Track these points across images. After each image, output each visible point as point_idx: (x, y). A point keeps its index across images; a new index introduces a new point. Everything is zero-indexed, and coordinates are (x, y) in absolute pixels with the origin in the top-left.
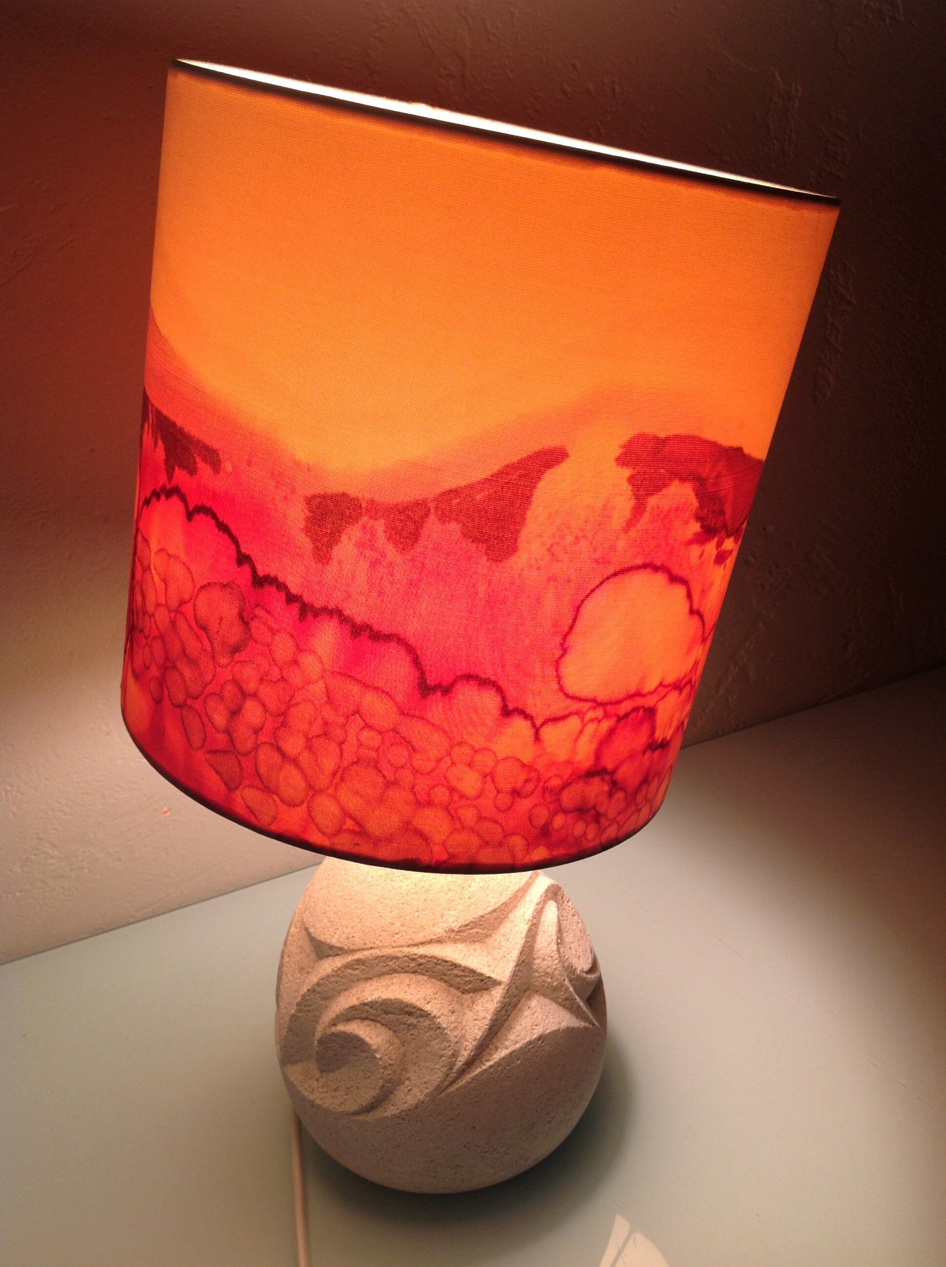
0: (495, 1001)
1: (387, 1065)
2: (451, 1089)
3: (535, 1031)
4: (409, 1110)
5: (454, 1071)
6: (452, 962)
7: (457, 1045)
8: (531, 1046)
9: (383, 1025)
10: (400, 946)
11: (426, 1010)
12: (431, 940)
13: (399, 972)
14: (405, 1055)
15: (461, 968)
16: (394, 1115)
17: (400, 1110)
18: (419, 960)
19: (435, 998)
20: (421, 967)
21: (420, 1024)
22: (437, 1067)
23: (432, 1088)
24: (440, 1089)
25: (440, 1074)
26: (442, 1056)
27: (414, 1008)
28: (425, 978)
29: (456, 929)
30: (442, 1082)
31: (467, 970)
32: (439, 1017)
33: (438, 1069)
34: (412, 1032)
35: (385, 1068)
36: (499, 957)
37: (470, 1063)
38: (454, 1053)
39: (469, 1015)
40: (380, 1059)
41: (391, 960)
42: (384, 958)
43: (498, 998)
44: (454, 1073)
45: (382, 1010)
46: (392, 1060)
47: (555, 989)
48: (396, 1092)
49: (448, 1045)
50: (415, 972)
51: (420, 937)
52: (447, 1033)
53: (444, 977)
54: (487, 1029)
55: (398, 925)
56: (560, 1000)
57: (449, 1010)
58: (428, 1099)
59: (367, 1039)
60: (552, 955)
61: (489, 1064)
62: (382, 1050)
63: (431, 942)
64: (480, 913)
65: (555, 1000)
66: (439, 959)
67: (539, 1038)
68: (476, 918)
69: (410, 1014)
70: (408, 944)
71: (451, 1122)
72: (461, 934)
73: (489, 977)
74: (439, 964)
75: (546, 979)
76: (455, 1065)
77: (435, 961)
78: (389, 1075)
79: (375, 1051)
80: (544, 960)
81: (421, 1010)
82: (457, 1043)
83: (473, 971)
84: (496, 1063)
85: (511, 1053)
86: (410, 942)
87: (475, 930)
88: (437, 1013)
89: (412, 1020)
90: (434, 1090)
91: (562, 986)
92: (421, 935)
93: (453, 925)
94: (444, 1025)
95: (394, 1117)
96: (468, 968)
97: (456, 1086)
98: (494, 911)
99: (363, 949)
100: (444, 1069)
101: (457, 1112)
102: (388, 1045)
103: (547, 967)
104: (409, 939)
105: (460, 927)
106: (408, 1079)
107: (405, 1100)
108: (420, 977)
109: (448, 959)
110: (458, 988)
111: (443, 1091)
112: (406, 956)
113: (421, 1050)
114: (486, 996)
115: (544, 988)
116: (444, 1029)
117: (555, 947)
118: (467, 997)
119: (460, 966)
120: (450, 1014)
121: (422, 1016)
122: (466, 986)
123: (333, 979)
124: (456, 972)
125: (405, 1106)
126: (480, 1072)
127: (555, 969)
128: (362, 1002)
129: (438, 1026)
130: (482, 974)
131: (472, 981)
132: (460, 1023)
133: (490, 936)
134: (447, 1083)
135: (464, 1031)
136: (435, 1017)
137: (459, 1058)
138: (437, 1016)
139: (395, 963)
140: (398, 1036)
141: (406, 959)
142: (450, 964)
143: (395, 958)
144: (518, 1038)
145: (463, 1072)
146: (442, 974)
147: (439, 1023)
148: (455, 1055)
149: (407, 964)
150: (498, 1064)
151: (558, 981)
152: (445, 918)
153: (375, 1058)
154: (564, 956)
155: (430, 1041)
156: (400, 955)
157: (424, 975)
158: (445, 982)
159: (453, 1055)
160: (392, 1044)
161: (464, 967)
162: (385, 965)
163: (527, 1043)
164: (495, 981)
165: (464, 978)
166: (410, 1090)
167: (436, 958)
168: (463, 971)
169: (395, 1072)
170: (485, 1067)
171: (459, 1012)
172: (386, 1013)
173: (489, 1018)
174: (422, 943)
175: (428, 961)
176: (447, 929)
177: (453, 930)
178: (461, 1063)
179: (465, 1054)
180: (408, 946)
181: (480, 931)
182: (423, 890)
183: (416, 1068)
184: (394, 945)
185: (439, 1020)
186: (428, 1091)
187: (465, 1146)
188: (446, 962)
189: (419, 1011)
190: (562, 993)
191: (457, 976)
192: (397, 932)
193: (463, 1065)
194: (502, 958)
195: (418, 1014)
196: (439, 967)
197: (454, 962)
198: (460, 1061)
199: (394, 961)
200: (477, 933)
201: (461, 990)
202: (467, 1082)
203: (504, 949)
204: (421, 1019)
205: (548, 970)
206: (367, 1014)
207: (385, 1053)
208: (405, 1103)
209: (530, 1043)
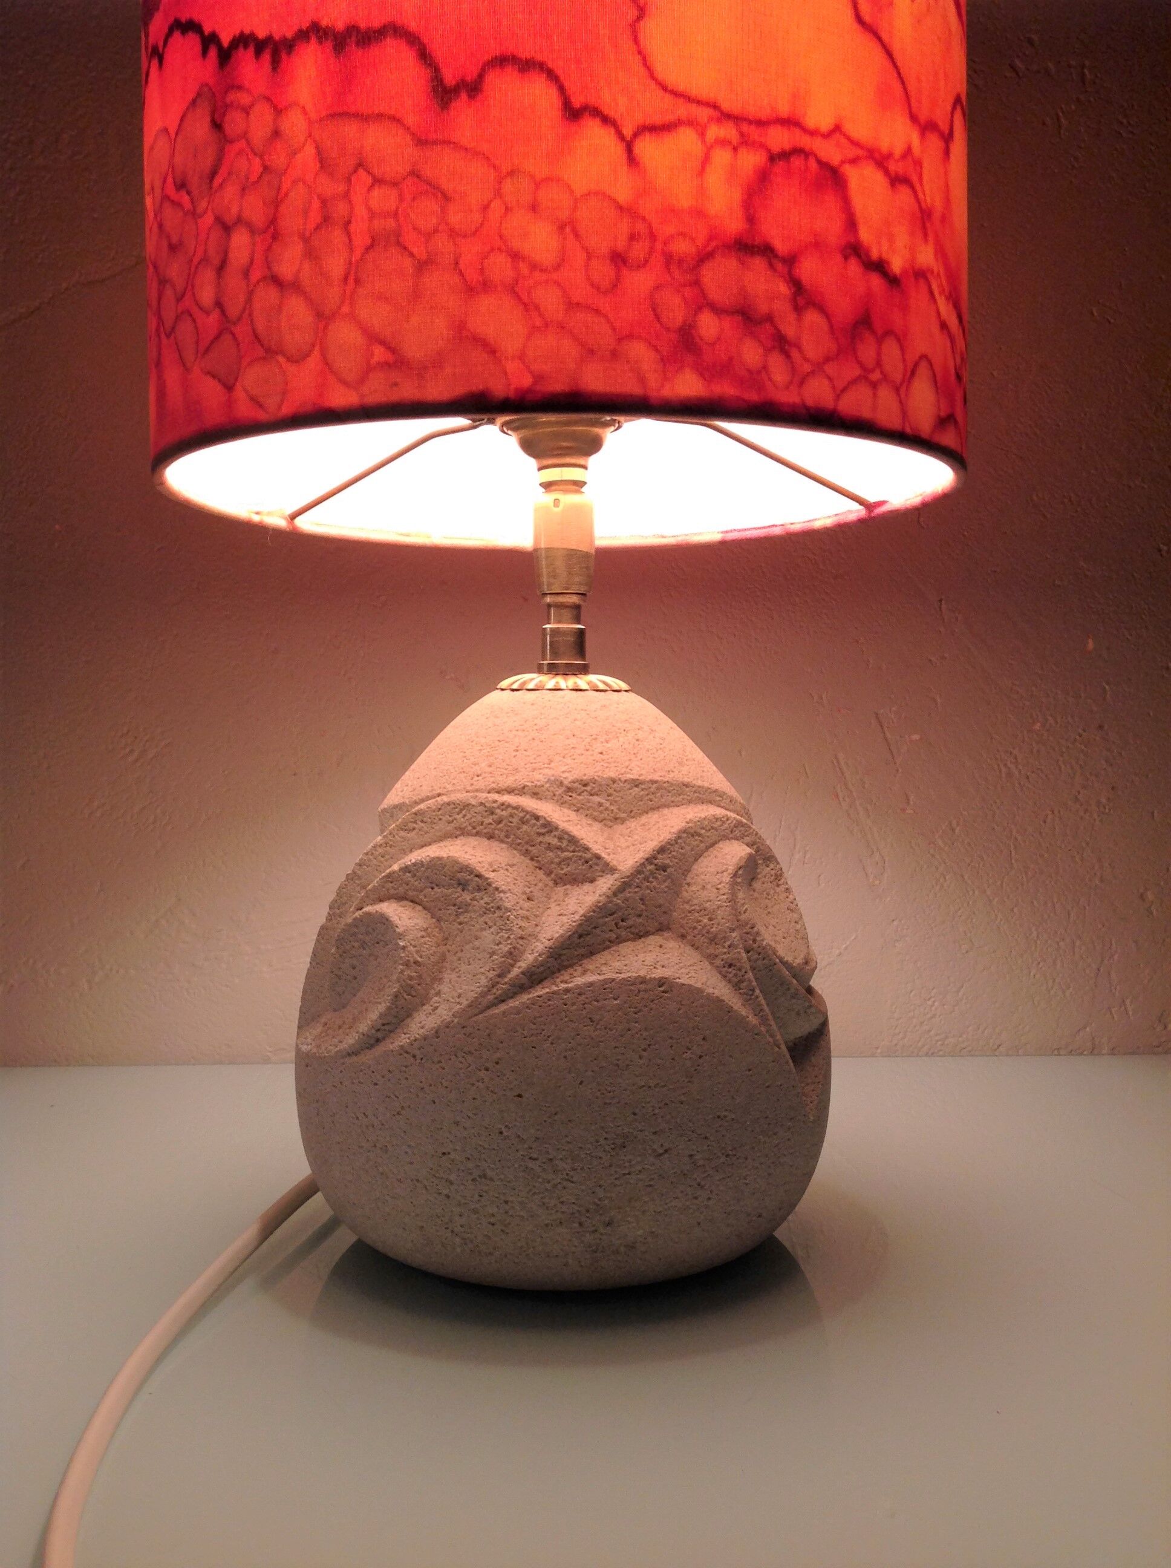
0: (598, 892)
1: (412, 960)
2: (496, 1011)
3: (657, 971)
4: (425, 1038)
5: (506, 980)
6: (545, 818)
7: (521, 942)
8: (643, 986)
9: (425, 908)
10: (477, 791)
11: (487, 876)
12: (524, 788)
13: (469, 834)
14: (443, 958)
15: (557, 833)
16: (402, 1047)
17: (412, 1038)
18: (498, 811)
19: (507, 870)
20: (501, 826)
21: (476, 903)
22: (482, 970)
23: (465, 1003)
24: (478, 1007)
25: (483, 981)
26: (493, 953)
27: (471, 872)
28: (504, 846)
29: (566, 782)
30: (483, 995)
31: (566, 836)
32: (504, 892)
33: (483, 973)
34: (461, 918)
35: (407, 964)
36: (624, 845)
37: (535, 977)
38: (513, 950)
39: (555, 909)
40: (404, 948)
41: (461, 810)
42: (452, 806)
43: (604, 890)
44: (506, 983)
45: (428, 878)
46: (421, 957)
47: (713, 940)
48: (415, 1014)
49: (507, 936)
50: (490, 837)
51: (509, 782)
52: (509, 916)
53: (530, 848)
54: (573, 926)
55: (483, 765)
56: (718, 962)
57: (524, 893)
58: (456, 1020)
59: (395, 919)
60: (719, 887)
61: (563, 986)
62: (410, 937)
63: (522, 791)
64: (613, 775)
65: (711, 958)
66: (527, 812)
67: (661, 982)
68: (602, 778)
69: (463, 885)
70: (488, 788)
71: (483, 1074)
72: (574, 795)
73: (598, 857)
74: (528, 821)
75: (700, 918)
76: (509, 972)
77: (521, 815)
78: (411, 978)
79: (401, 936)
80: (704, 888)
81: (479, 876)
82: (522, 938)
83: (573, 840)
84: (578, 987)
85: (605, 981)
86: (494, 785)
87: (596, 799)
88: (503, 885)
89: (467, 897)
90: (469, 1006)
91: (725, 938)
92: (512, 778)
93: (564, 775)
94: (508, 905)
95: (403, 1051)
96: (567, 833)
97: (503, 1007)
98: (636, 783)
99: (428, 798)
100: (491, 974)
101: (498, 1055)
102: (423, 933)
103: (706, 899)
104: (494, 782)
105: (574, 782)
106: (438, 994)
107: (424, 1022)
108: (495, 844)
109: (541, 814)
110: (549, 874)
111: (481, 1012)
112: (482, 804)
113: (467, 947)
114: (587, 887)
115: (696, 932)
116: (508, 910)
117: (726, 878)
118: (560, 889)
119: (557, 828)
120: (525, 897)
121: (479, 890)
122: (562, 869)
123: (380, 850)
124: (549, 839)
125: (421, 1031)
126: (548, 993)
127: (719, 907)
128: (403, 866)
129: (499, 904)
130: (587, 849)
131: (570, 859)
132: (536, 916)
133: (623, 821)
134: (491, 997)
135: (539, 928)
136: (497, 889)
137: (519, 964)
138: (500, 889)
139: (464, 816)
140: (441, 929)
141: (482, 808)
142: (542, 821)
143: (467, 806)
144: (625, 968)
145: (520, 987)
146: (527, 843)
147: (501, 899)
148: (513, 955)
149: (479, 818)
150: (580, 991)
151: (720, 927)
152: (553, 765)
153: (397, 947)
154: (743, 905)
155: (482, 930)
156: (474, 802)
157: (502, 841)
158: (532, 859)
159: (511, 953)
160: (429, 935)
161: (562, 831)
162: (451, 819)
163: (636, 978)
164: (607, 864)
165: (559, 853)
166: (436, 1008)
167: (523, 810)
168: (560, 839)
169: (420, 977)
170: (555, 988)
171: (540, 902)
172: (434, 885)
173: (582, 912)
174: (510, 791)
175: (511, 816)
176: (553, 778)
177: (561, 783)
178: (521, 970)
179: (528, 959)
180: (489, 792)
181: (608, 804)
182: (536, 727)
183: (454, 976)
184: (469, 788)
185: (502, 895)
186: (459, 1006)
187: (501, 1133)
188: (537, 818)
189: (477, 879)
190: (725, 950)
191: (549, 847)
192: (479, 773)
193: (523, 973)
194: (628, 847)
195: (474, 884)
196: (525, 827)
197: (549, 819)
198: (519, 968)
199: (464, 812)
200: (600, 804)
201: (553, 876)
202: (523, 1003)
203: (636, 837)
204: (478, 895)
205: (707, 905)
206: (407, 888)
207: (413, 943)
208: (422, 1028)
209: (643, 980)
